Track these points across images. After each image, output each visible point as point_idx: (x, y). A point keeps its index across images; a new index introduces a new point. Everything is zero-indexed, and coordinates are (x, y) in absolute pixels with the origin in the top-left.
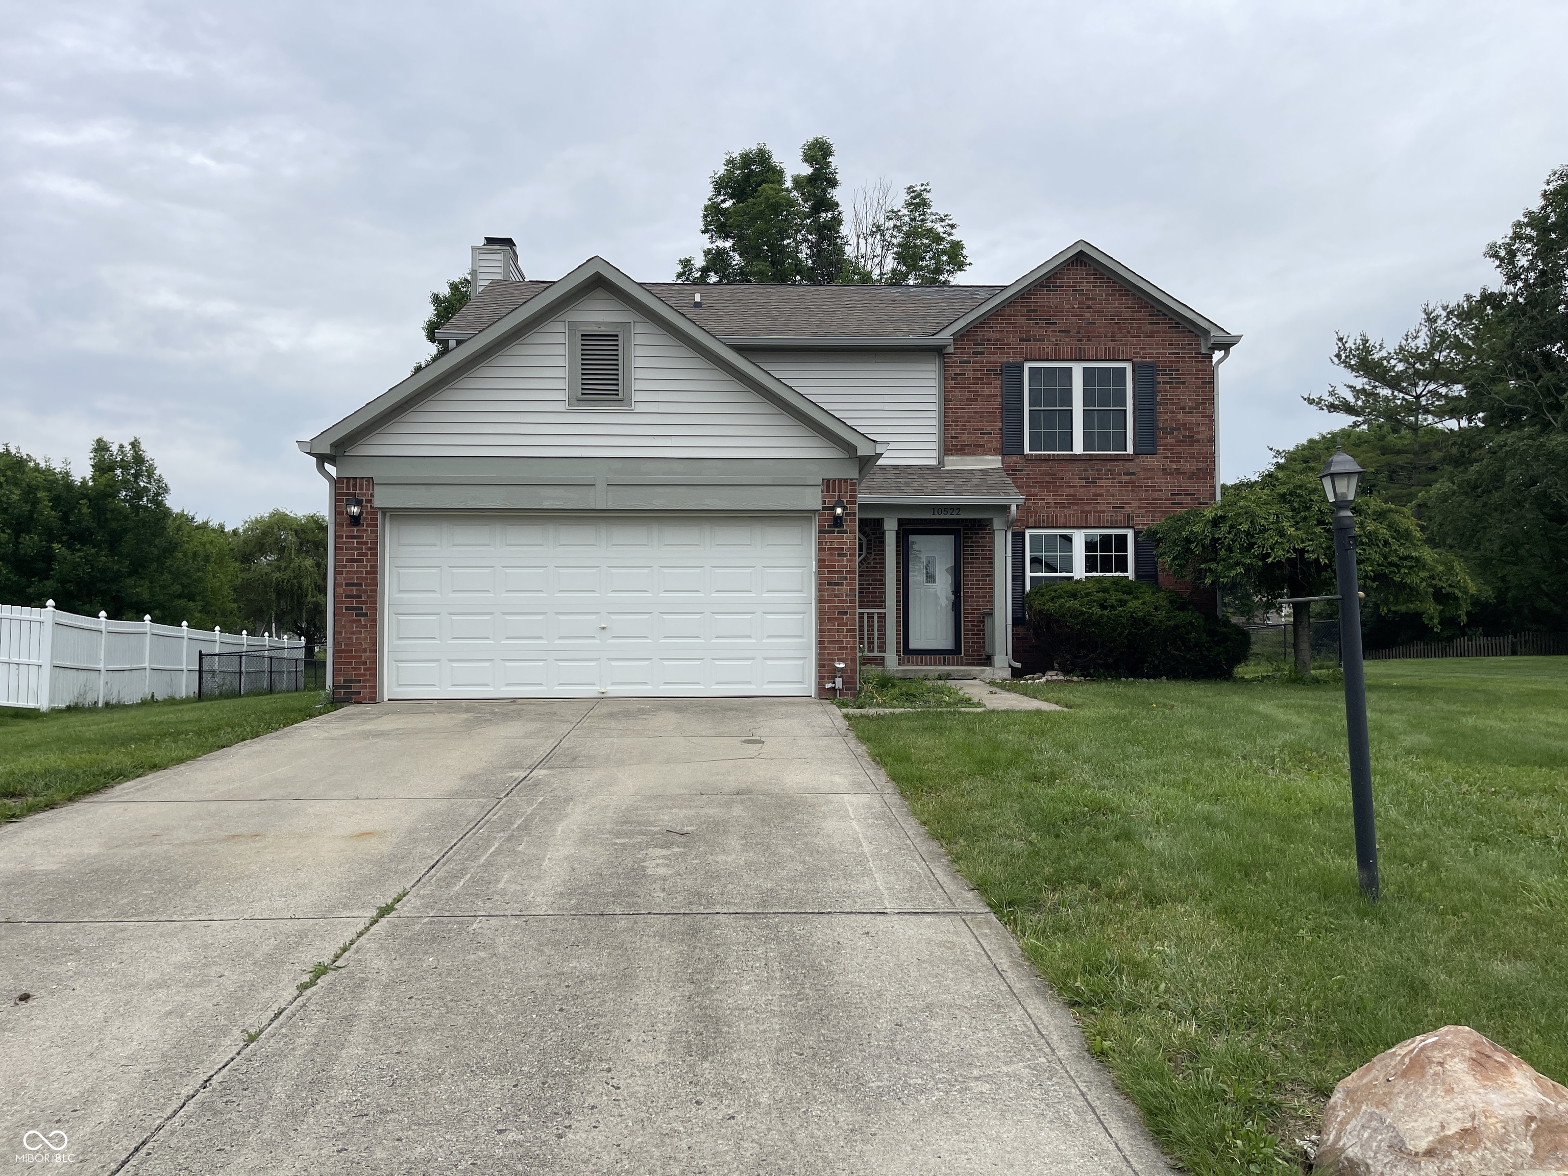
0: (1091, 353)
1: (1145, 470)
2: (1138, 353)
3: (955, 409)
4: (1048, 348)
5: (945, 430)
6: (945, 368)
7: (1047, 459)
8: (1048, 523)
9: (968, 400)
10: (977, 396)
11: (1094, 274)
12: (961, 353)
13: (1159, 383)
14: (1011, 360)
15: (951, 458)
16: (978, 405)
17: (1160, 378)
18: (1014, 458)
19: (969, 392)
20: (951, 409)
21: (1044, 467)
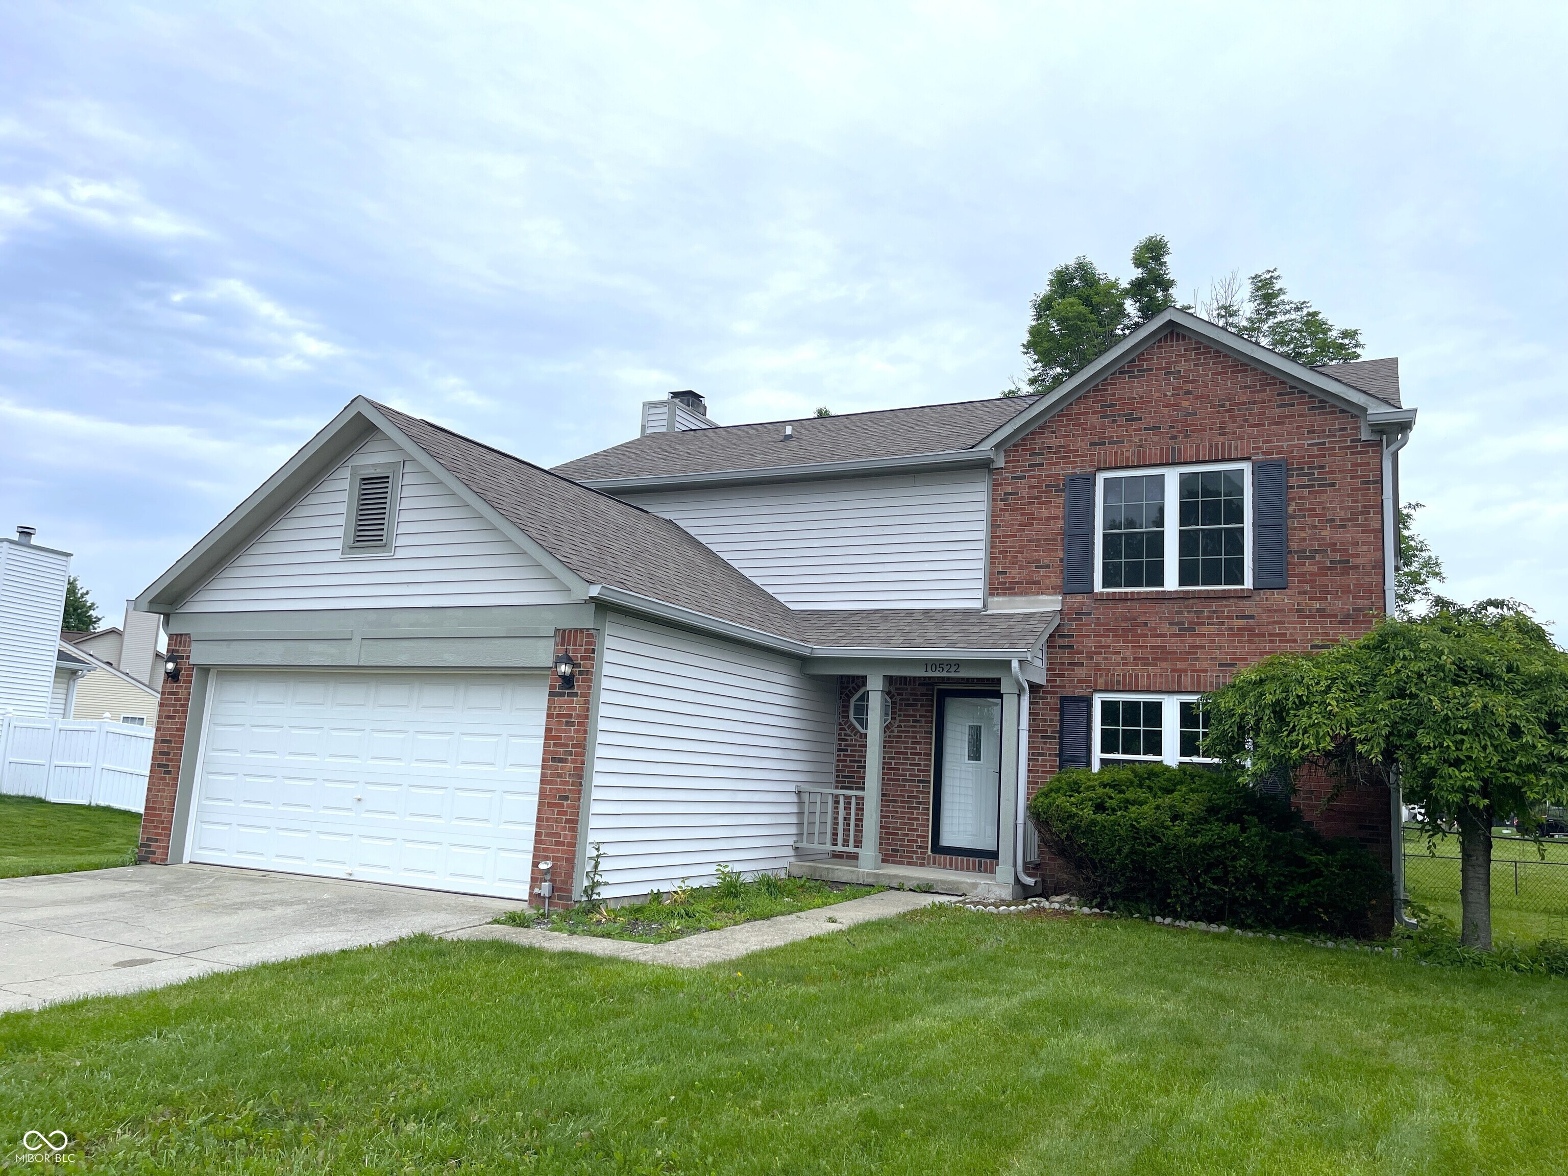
0: (1190, 453)
1: (1269, 611)
2: (1260, 448)
3: (1004, 536)
4: (1129, 453)
5: (992, 563)
6: (995, 485)
7: (1124, 598)
8: (1124, 685)
9: (1020, 525)
10: (1032, 519)
11: (1195, 349)
12: (1014, 467)
13: (1292, 487)
14: (1078, 471)
15: (996, 599)
16: (1035, 529)
17: (1293, 481)
18: (1079, 598)
19: (1022, 515)
20: (999, 537)
21: (1121, 609)
